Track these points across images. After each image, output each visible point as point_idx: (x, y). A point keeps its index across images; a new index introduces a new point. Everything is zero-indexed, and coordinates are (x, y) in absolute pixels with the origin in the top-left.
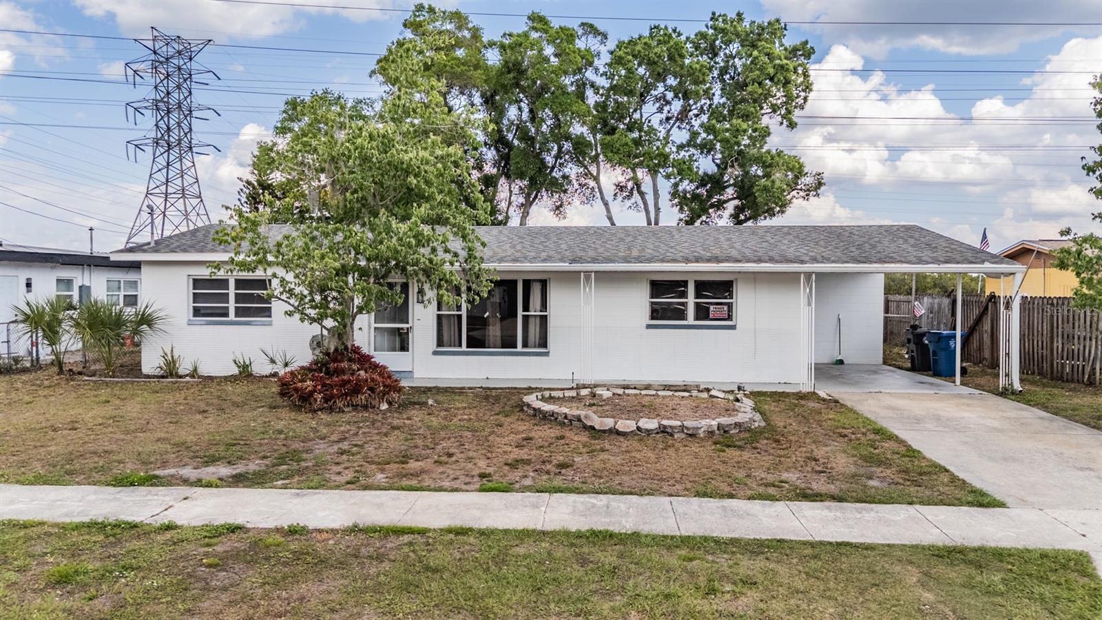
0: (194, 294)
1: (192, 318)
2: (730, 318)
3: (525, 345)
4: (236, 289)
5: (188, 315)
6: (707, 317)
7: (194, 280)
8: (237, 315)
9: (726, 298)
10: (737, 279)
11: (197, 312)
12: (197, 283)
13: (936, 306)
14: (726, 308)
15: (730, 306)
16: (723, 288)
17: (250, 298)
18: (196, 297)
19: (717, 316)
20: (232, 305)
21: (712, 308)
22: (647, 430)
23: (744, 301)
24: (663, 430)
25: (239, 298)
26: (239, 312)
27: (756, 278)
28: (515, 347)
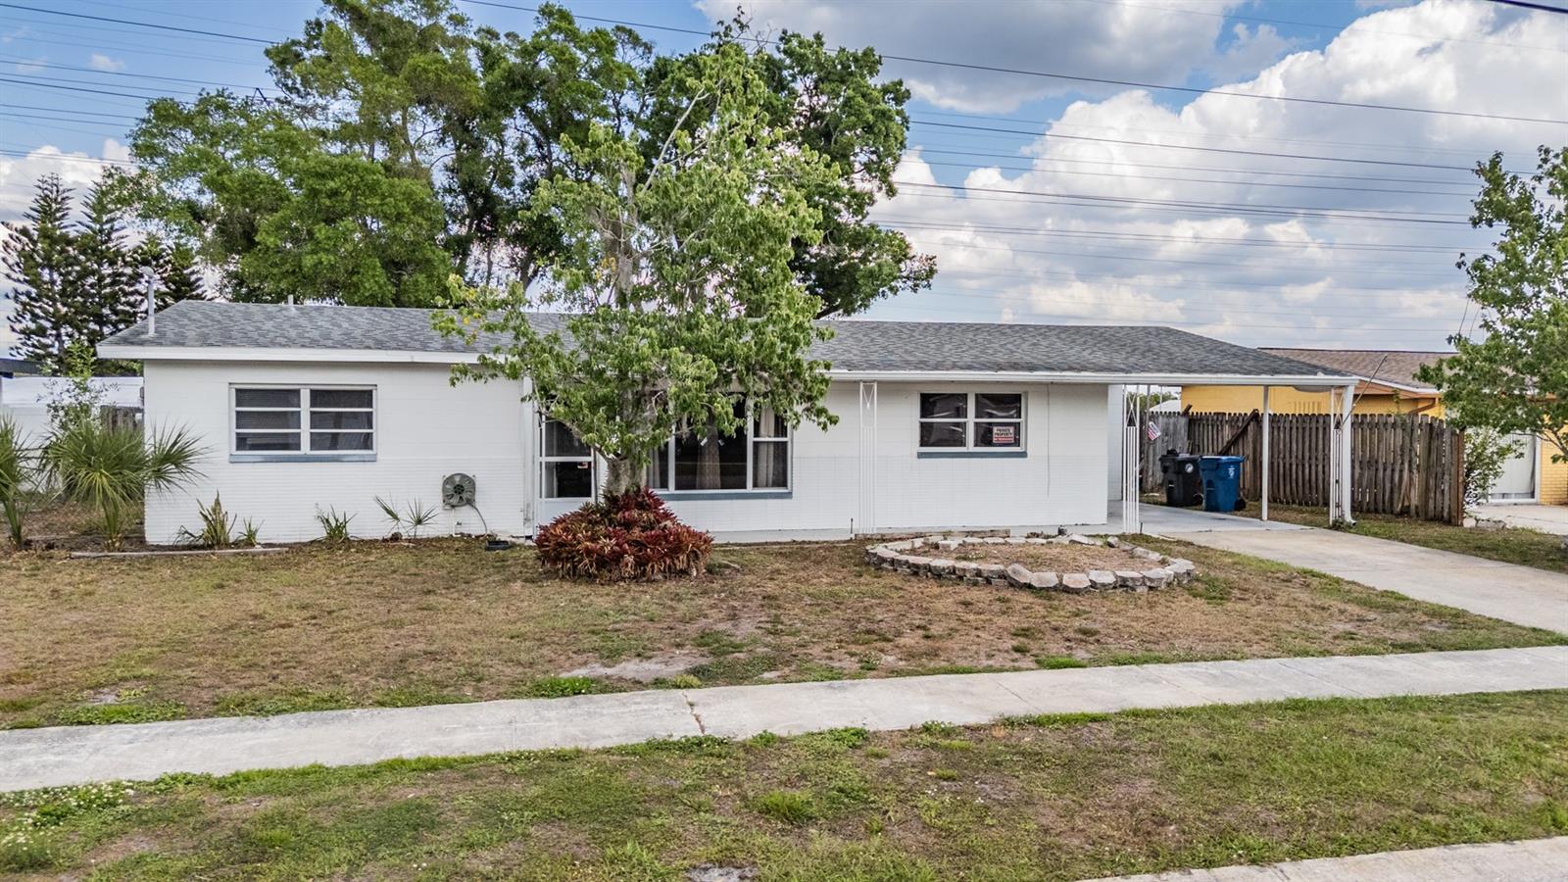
0: (238, 413)
1: (235, 452)
2: (1017, 443)
3: (755, 485)
4: (312, 405)
5: (230, 447)
6: (990, 443)
7: (237, 390)
8: (314, 445)
9: (1011, 417)
10: (1026, 393)
11: (242, 442)
12: (244, 395)
13: (1171, 427)
14: (1012, 429)
15: (1017, 426)
16: (1009, 402)
17: (338, 420)
18: (242, 419)
19: (1002, 440)
20: (305, 430)
21: (995, 430)
22: (1104, 585)
23: (1037, 419)
24: (1123, 584)
25: (316, 420)
26: (317, 442)
27: (1049, 389)
28: (744, 486)
